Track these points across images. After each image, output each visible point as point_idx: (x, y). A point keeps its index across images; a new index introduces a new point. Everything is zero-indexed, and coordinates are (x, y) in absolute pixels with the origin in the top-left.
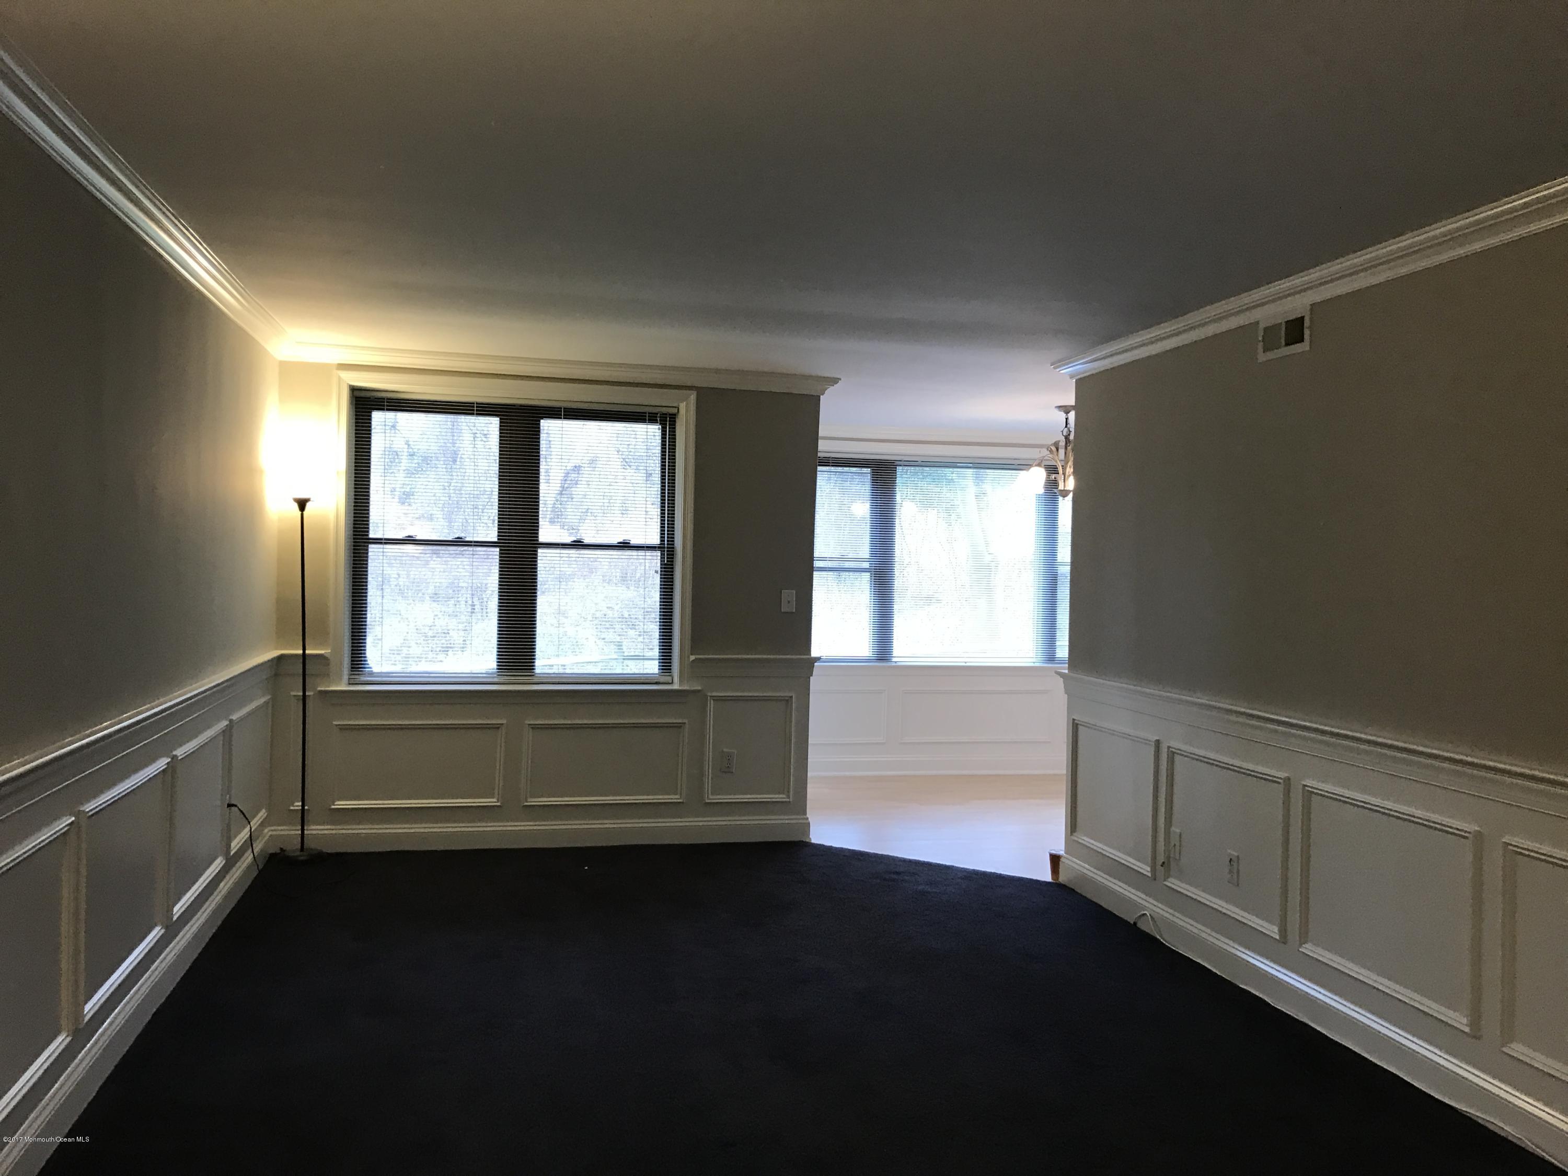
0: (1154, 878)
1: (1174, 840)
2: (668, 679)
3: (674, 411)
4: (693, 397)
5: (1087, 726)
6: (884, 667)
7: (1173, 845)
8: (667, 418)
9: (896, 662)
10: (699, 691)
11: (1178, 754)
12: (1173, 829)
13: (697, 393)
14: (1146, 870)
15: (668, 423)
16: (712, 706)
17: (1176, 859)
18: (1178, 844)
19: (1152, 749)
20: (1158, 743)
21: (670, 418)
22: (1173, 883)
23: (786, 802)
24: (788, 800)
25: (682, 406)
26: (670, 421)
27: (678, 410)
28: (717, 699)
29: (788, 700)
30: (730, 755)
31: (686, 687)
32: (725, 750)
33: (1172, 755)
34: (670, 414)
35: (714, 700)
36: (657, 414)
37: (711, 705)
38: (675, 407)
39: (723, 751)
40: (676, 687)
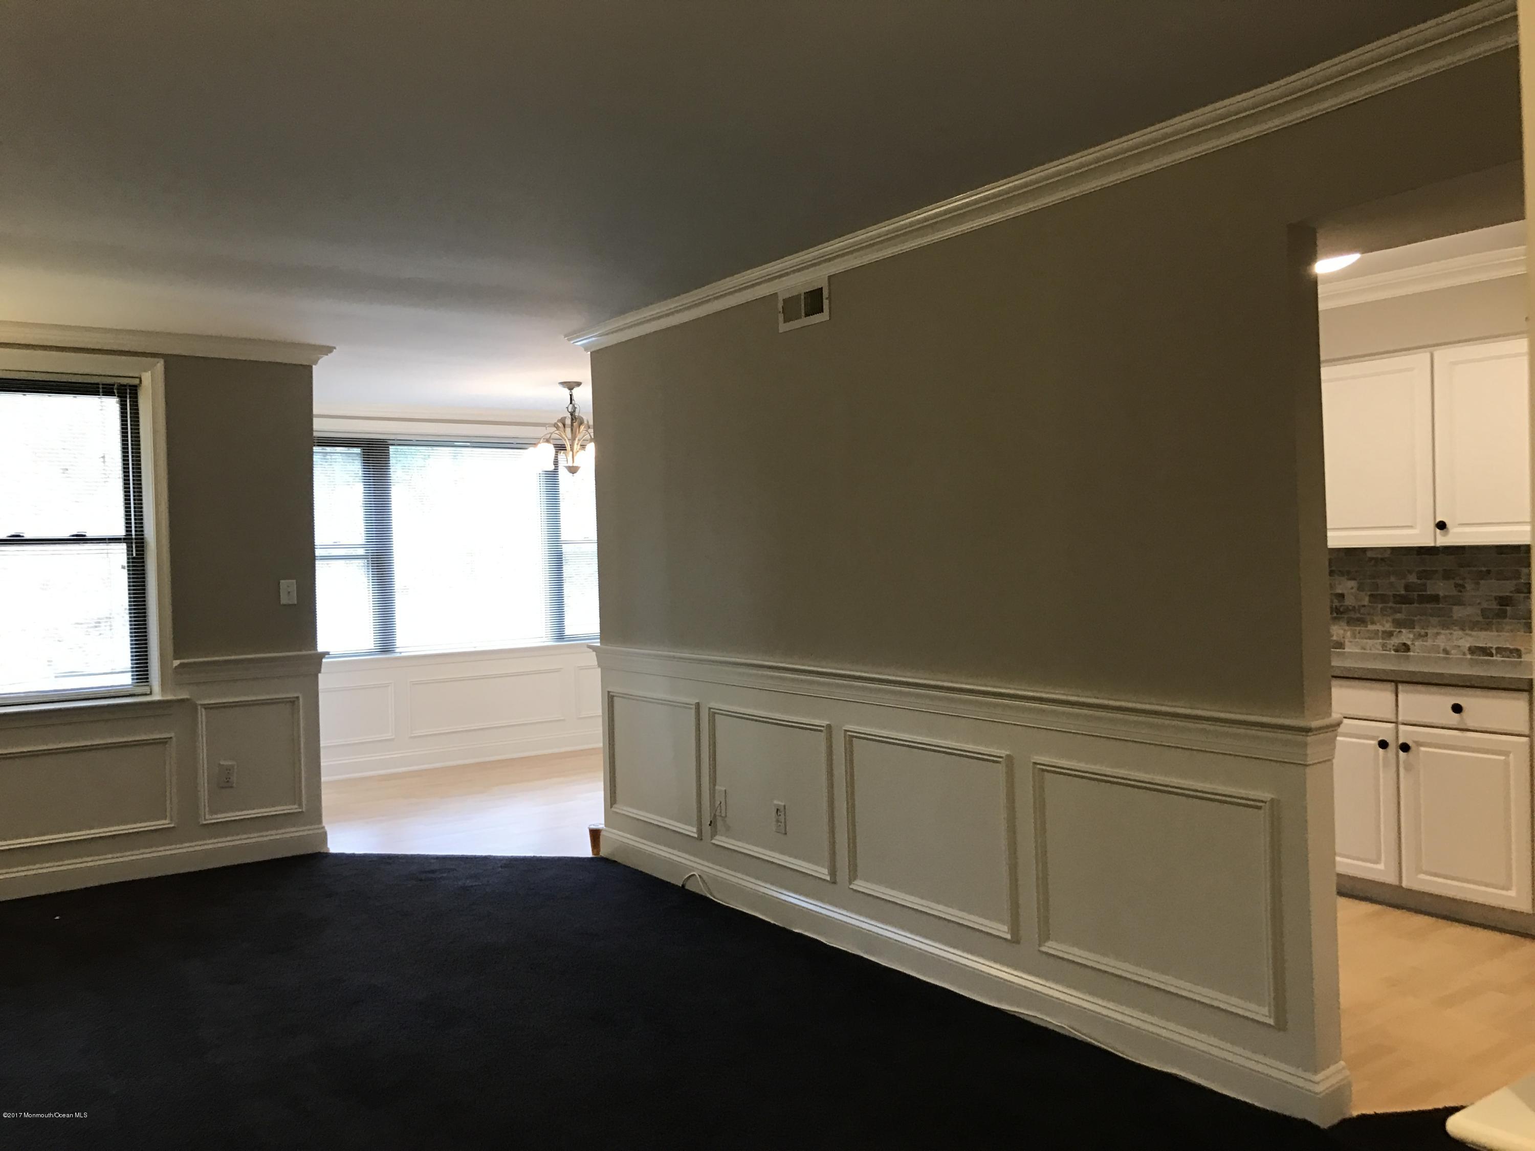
0: (700, 838)
1: (719, 798)
2: (146, 690)
3: (136, 382)
4: (160, 365)
5: (624, 696)
6: (388, 659)
7: (719, 803)
8: (126, 390)
9: (401, 653)
10: (188, 699)
11: (718, 714)
12: (717, 787)
13: (165, 362)
14: (692, 831)
15: (128, 396)
16: (204, 713)
17: (722, 817)
18: (723, 803)
19: (693, 712)
20: (698, 706)
21: (130, 390)
22: (720, 840)
23: (299, 812)
24: (300, 810)
25: (147, 378)
26: (130, 393)
27: (141, 381)
28: (207, 707)
29: (293, 702)
30: (228, 770)
31: (169, 697)
32: (222, 763)
33: (713, 715)
34: (130, 386)
35: (205, 709)
36: (114, 385)
37: (202, 715)
38: (137, 378)
39: (220, 764)
40: (157, 697)
